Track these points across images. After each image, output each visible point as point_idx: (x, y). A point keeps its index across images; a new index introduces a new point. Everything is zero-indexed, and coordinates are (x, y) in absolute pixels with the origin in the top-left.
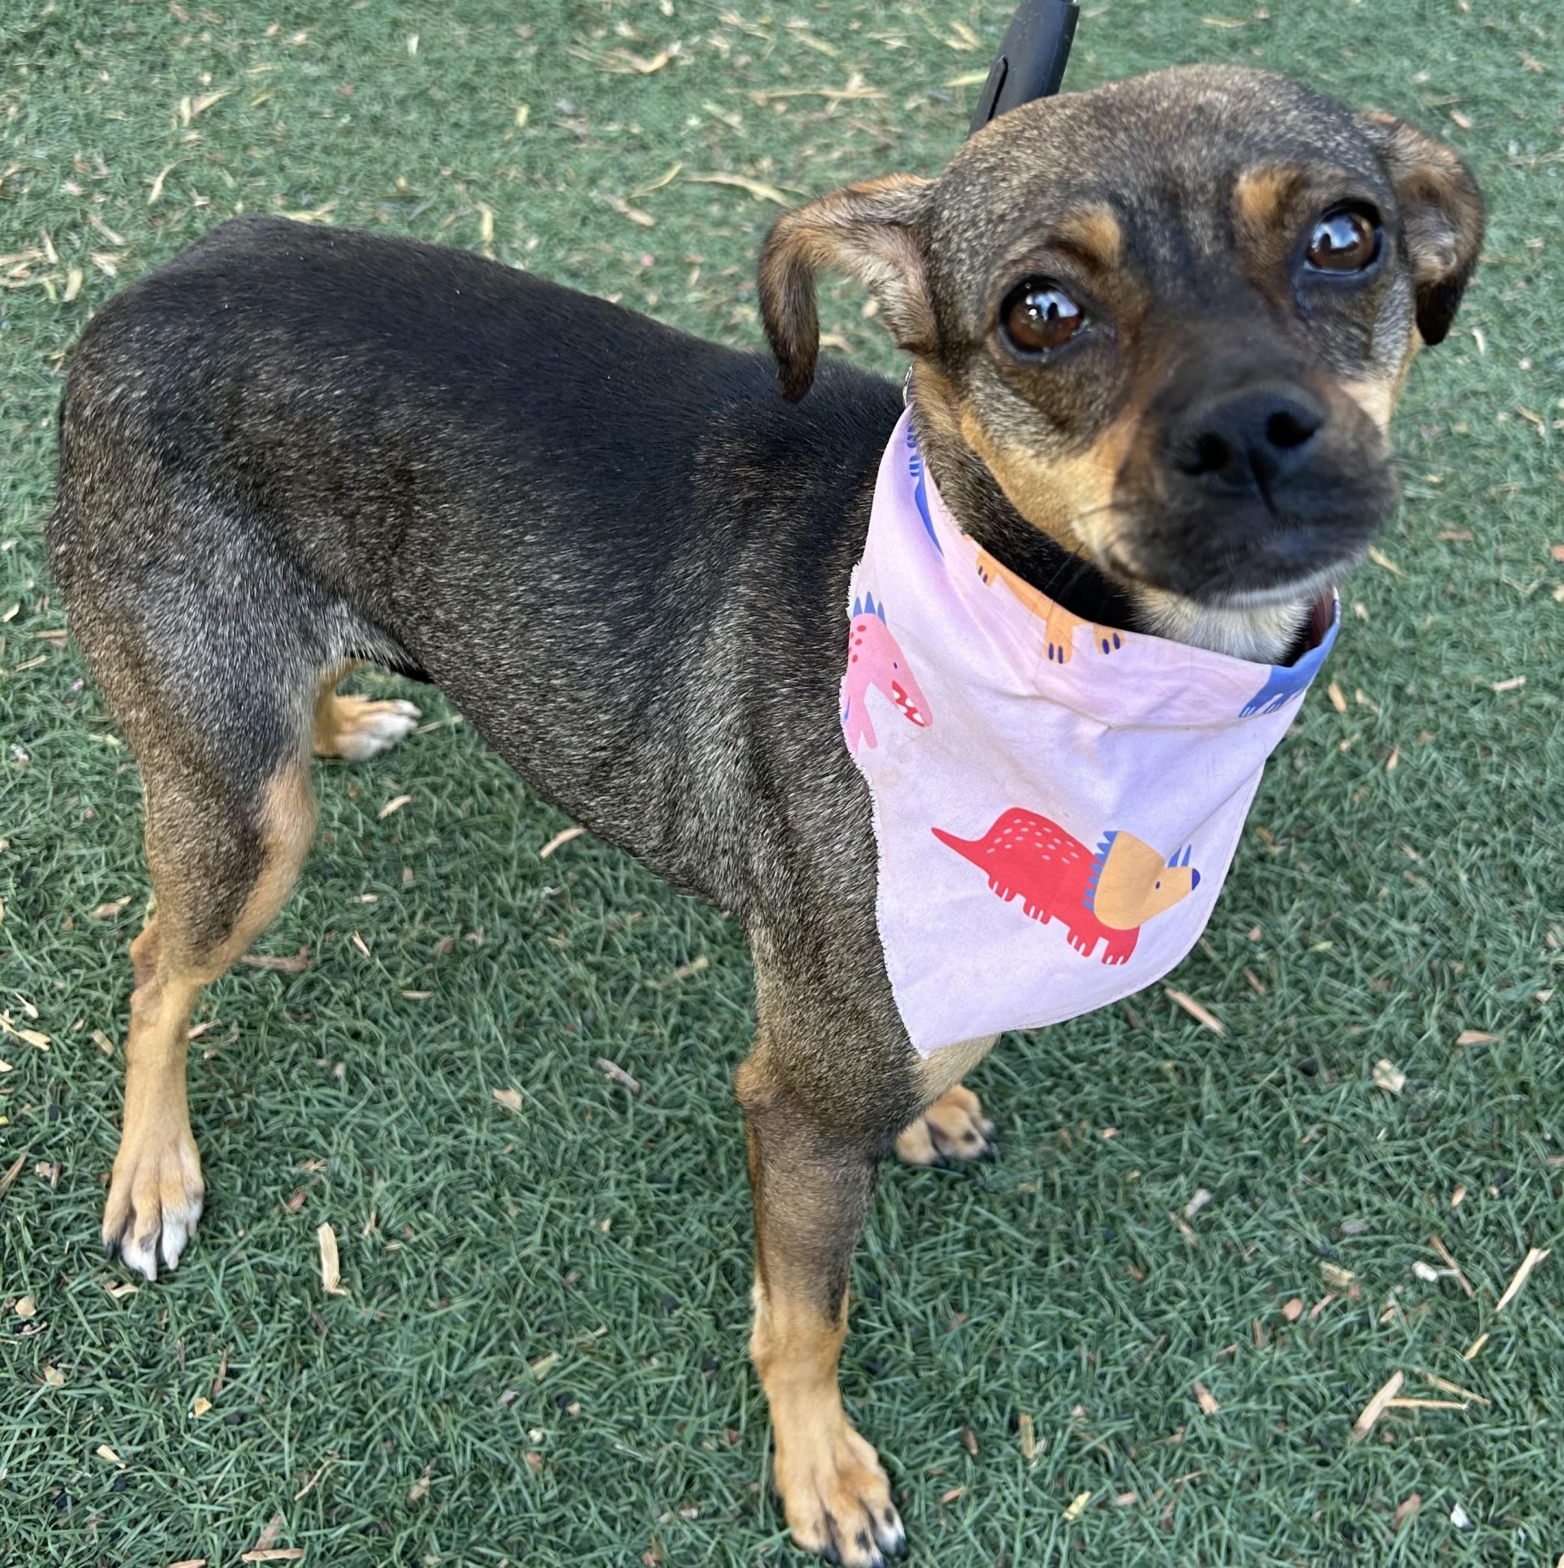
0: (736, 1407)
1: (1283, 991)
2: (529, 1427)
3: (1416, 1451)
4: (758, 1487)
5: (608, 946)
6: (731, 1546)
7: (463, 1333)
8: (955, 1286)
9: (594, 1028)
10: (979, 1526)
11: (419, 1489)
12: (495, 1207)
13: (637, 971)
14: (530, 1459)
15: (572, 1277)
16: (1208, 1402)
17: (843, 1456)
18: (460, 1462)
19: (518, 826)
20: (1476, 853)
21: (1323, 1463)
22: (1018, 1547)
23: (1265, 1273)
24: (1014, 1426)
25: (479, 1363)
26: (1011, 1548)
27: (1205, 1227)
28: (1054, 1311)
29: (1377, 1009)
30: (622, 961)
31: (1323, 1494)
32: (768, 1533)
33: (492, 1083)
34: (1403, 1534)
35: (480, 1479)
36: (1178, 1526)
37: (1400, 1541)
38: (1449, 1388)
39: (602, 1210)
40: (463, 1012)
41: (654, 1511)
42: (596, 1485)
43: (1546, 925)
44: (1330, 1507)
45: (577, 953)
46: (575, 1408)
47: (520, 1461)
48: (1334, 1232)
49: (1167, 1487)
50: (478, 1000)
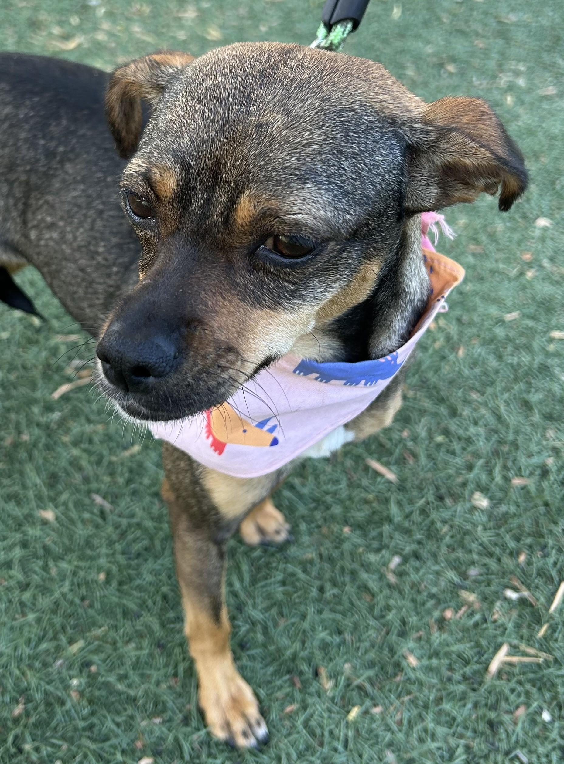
0: (176, 666)
1: (423, 460)
2: (71, 678)
3: (520, 683)
4: (192, 707)
5: (90, 441)
6: (181, 737)
7: (34, 630)
8: (279, 605)
9: (86, 480)
10: (306, 724)
11: (18, 710)
12: (45, 568)
13: (105, 452)
14: (74, 695)
15: (87, 602)
16: (413, 661)
17: (233, 690)
18: (38, 696)
19: (40, 383)
20: (506, 395)
21: (474, 690)
22: (326, 734)
23: (432, 596)
24: (316, 674)
25: (44, 646)
26: (323, 735)
27: (400, 574)
28: (331, 616)
29: (470, 467)
30: (97, 447)
31: (476, 705)
32: (198, 730)
33: (39, 507)
34: (520, 725)
35: (49, 704)
36: (405, 722)
37: (519, 729)
38: (532, 651)
39: (99, 569)
40: (22, 473)
41: (139, 719)
42: (108, 707)
43: (545, 429)
44: (481, 712)
45: (76, 443)
46: (93, 668)
47: (69, 695)
48: (464, 576)
49: (397, 703)
50: (29, 468)
